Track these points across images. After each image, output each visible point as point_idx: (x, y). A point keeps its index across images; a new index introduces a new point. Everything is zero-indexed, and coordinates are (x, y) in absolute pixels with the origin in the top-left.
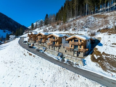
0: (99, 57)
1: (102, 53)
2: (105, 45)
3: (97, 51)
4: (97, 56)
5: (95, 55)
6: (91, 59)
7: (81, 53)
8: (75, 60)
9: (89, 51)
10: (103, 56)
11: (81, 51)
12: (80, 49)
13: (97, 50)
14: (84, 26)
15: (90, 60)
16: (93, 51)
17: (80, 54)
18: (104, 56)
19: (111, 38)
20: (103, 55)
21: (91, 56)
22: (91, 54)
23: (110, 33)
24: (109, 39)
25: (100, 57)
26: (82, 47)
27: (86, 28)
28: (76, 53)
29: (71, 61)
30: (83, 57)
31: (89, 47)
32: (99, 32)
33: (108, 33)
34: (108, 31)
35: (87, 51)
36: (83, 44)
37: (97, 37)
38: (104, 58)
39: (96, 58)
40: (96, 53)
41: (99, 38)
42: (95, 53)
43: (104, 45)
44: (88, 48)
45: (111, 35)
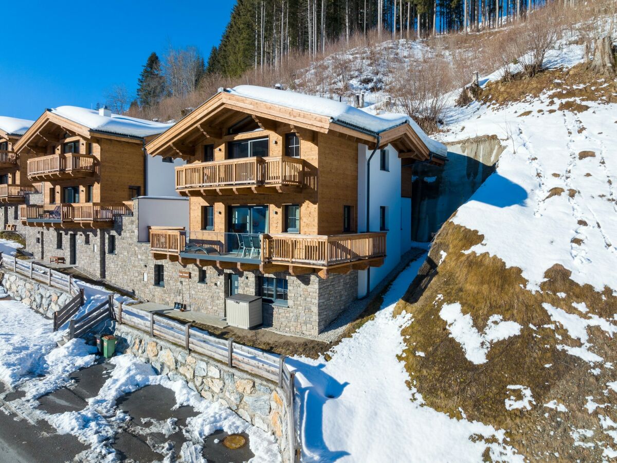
0: (512, 341)
1: (534, 279)
2: (556, 192)
3: (474, 263)
4: (480, 325)
5: (451, 313)
6: (408, 358)
7: (294, 284)
8: (214, 372)
9: (389, 263)
10: (558, 315)
11: (299, 258)
12: (289, 236)
13: (478, 249)
14: (354, 82)
15: (399, 374)
16: (433, 265)
17: (284, 297)
18: (576, 326)
19: (591, 130)
20: (556, 303)
21: (406, 318)
22: (411, 296)
23: (571, 93)
24: (581, 143)
25: (525, 338)
26: (308, 213)
27: (373, 90)
28: (251, 291)
29: (175, 385)
30: (311, 332)
31: (389, 224)
32: (476, 104)
33: (560, 95)
34: (549, 83)
35: (359, 263)
36: (312, 182)
37: (462, 136)
38: (589, 357)
39: (476, 356)
40: (471, 287)
41: (478, 141)
42: (450, 279)
43: (542, 193)
44: (375, 225)
45: (587, 108)
